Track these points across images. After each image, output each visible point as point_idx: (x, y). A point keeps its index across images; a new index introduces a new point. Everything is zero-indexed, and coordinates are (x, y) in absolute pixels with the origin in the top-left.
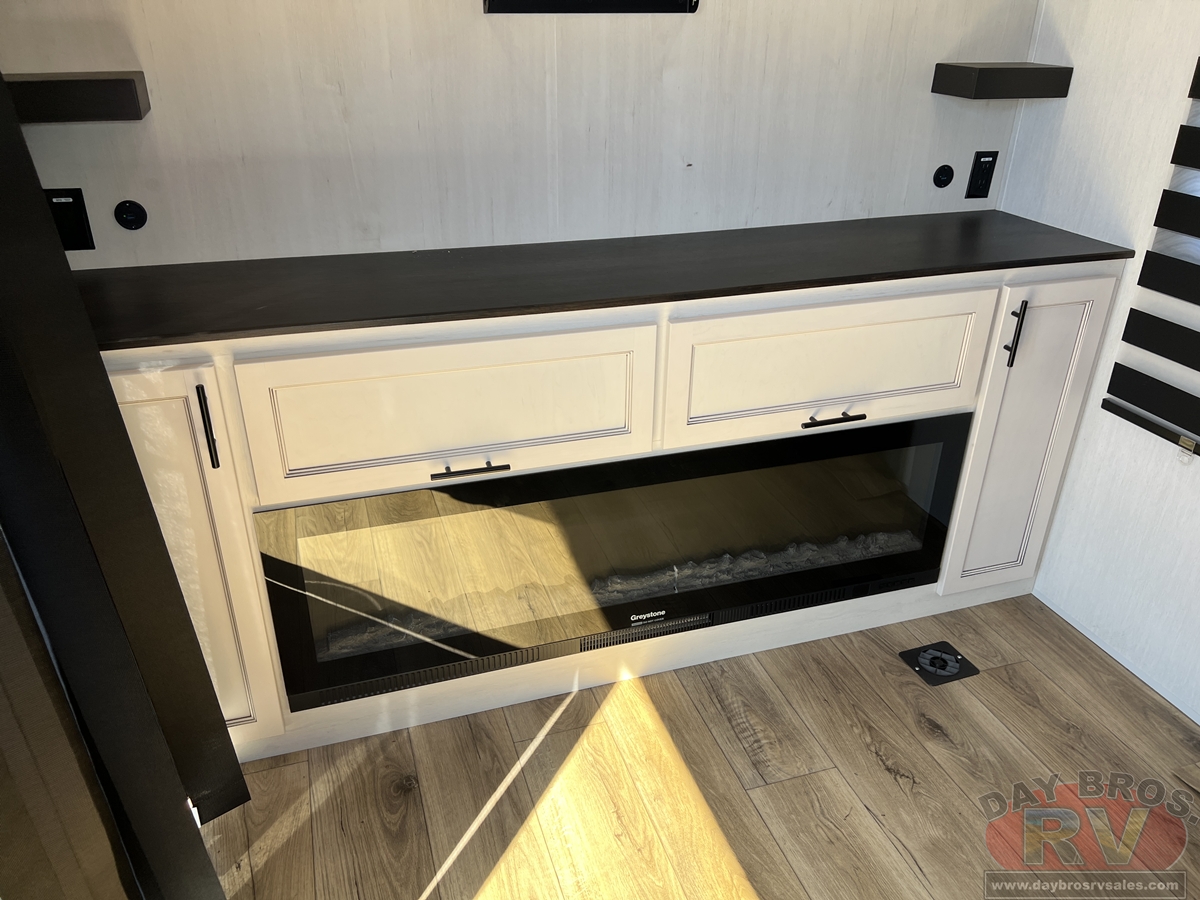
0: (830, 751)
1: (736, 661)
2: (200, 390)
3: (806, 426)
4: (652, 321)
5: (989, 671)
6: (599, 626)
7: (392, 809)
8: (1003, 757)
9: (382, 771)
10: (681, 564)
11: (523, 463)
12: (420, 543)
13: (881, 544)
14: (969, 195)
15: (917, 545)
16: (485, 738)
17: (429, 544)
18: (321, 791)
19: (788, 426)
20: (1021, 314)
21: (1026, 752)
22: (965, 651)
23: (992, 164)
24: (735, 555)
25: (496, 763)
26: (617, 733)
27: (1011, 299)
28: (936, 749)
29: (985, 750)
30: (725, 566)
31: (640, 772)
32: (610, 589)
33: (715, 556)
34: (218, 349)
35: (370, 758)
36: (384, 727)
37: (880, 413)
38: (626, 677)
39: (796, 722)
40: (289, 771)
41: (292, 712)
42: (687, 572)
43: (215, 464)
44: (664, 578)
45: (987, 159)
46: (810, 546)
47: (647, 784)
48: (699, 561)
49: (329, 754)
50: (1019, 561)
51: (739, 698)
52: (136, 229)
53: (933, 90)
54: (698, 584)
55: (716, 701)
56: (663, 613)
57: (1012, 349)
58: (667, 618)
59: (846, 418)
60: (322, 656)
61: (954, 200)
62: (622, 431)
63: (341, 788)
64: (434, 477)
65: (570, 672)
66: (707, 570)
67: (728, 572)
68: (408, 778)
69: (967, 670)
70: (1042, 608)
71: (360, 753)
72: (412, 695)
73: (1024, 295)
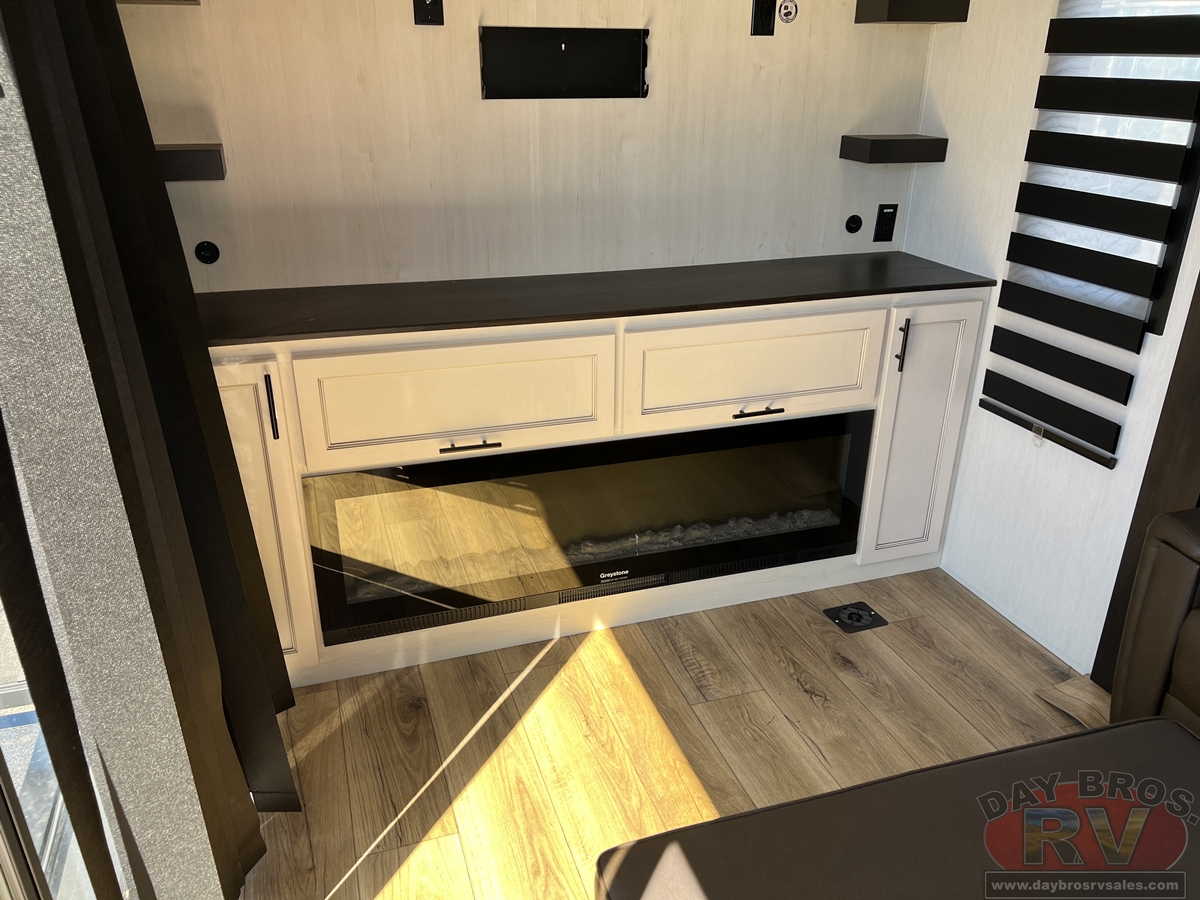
0: (761, 679)
1: (689, 616)
2: (267, 379)
3: (736, 417)
4: (612, 331)
5: (896, 623)
6: (573, 582)
7: (406, 720)
8: (898, 682)
9: (398, 695)
10: (642, 532)
11: (511, 442)
12: (427, 532)
13: (806, 520)
14: (877, 238)
15: (836, 521)
16: (481, 671)
17: (434, 533)
18: (349, 708)
19: (721, 418)
20: (906, 329)
21: (918, 679)
22: (877, 609)
23: (894, 214)
24: (685, 527)
25: (490, 688)
26: (588, 667)
27: (898, 318)
28: (847, 678)
29: (885, 678)
30: (677, 534)
31: (606, 693)
32: (582, 551)
33: (669, 527)
34: (281, 348)
35: (388, 686)
36: (399, 664)
37: (796, 408)
38: (599, 627)
39: (733, 658)
40: (322, 696)
41: (326, 646)
42: (646, 539)
43: (276, 436)
44: (628, 544)
45: (889, 211)
46: (746, 519)
47: (611, 700)
48: (655, 531)
49: (355, 683)
50: (925, 538)
51: (689, 642)
52: (211, 263)
53: (840, 157)
54: (655, 549)
55: (670, 644)
56: (627, 572)
57: (901, 357)
58: (630, 576)
59: (768, 411)
60: (350, 600)
61: (864, 243)
62: (590, 418)
63: (365, 706)
64: (442, 451)
65: (552, 621)
66: (663, 538)
67: (680, 540)
68: (419, 699)
69: (878, 621)
70: (947, 578)
71: (379, 683)
72: (424, 635)
73: (906, 313)
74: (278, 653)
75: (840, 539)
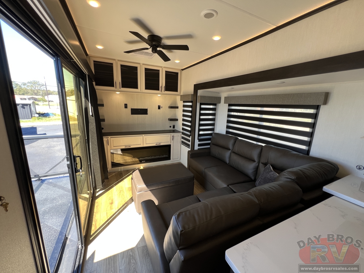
2: (108, 139)
4: (143, 136)
6: (139, 162)
7: (120, 175)
10: (147, 157)
11: (132, 147)
13: (164, 156)
15: (168, 156)
16: (128, 171)
18: (114, 174)
19: (155, 145)
24: (151, 157)
32: (140, 159)
33: (150, 157)
34: (109, 137)
35: (118, 172)
37: (162, 144)
38: (142, 167)
40: (111, 173)
41: (112, 168)
43: (108, 145)
44: (145, 158)
45: (174, 126)
46: (158, 156)
48: (148, 157)
49: (114, 172)
50: (178, 158)
52: (103, 130)
53: (168, 120)
57: (173, 139)
58: (145, 162)
59: (159, 144)
61: (172, 128)
62: (140, 144)
63: (116, 174)
64: (125, 147)
65: (136, 166)
66: (149, 157)
68: (121, 173)
72: (122, 167)
73: (173, 135)
74: (107, 168)
75: (169, 158)
